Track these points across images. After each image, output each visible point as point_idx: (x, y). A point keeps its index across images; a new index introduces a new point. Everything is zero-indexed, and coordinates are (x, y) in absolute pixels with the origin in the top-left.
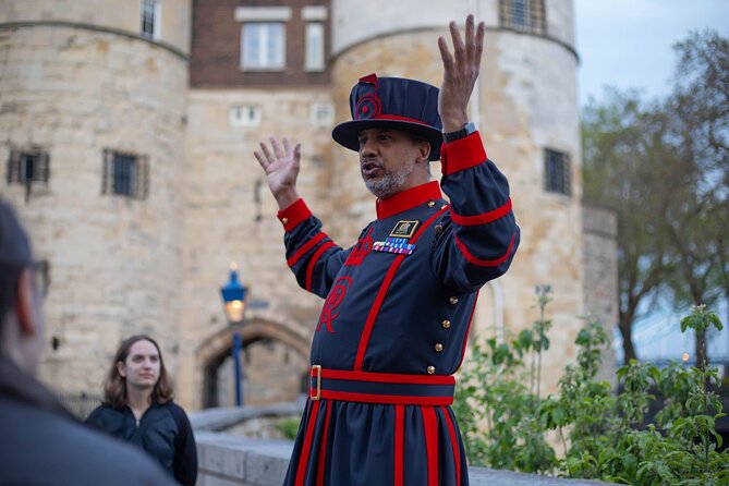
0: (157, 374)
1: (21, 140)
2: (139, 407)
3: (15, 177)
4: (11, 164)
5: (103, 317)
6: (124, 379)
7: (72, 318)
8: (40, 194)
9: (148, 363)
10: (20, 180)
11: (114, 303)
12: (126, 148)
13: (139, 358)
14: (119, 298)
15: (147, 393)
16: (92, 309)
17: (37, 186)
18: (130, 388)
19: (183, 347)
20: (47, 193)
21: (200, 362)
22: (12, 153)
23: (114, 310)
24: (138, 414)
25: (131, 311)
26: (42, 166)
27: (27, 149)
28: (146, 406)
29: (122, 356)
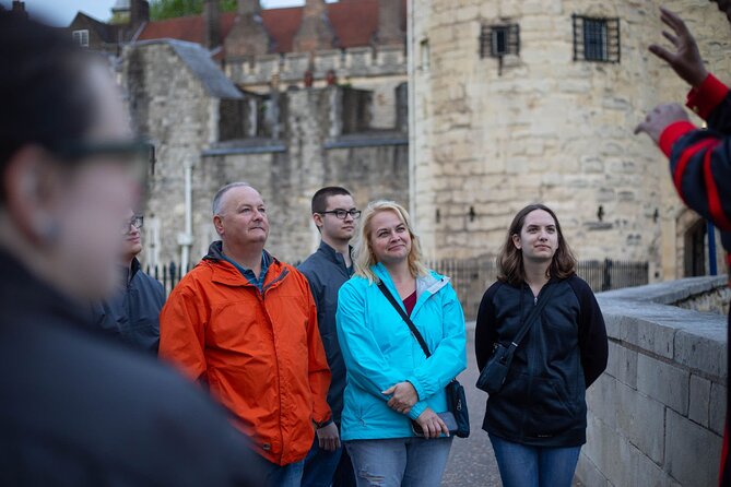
1: (491, 14)
2: (537, 281)
3: (487, 49)
4: (482, 38)
5: (581, 185)
6: (520, 252)
7: (550, 187)
8: (511, 66)
9: (544, 233)
10: (492, 55)
11: (590, 171)
12: (596, 12)
13: (534, 228)
14: (596, 165)
15: (546, 266)
16: (569, 178)
17: (509, 59)
18: (526, 262)
19: (662, 212)
20: (518, 65)
21: (681, 227)
22: (483, 28)
23: (592, 178)
24: (536, 290)
25: (608, 177)
26: (512, 38)
27: (498, 22)
28: (545, 281)
29: (516, 228)
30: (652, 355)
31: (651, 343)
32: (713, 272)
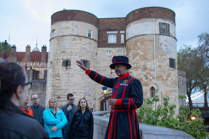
0: (86, 105)
1: (65, 58)
2: (83, 111)
3: (64, 65)
4: (63, 63)
5: (81, 92)
6: (80, 106)
7: (75, 92)
8: (69, 69)
9: (84, 103)
10: (65, 66)
11: (83, 90)
12: (85, 59)
13: (82, 102)
14: (84, 89)
15: (85, 108)
16: (79, 91)
17: (68, 67)
18: (82, 108)
19: (96, 98)
20: (70, 68)
21: (100, 101)
22: (63, 61)
23: (83, 91)
24: (83, 112)
25: (86, 91)
26: (69, 63)
27: (66, 60)
29: (79, 103)
30: (96, 124)
31: (96, 122)
32: (106, 110)
